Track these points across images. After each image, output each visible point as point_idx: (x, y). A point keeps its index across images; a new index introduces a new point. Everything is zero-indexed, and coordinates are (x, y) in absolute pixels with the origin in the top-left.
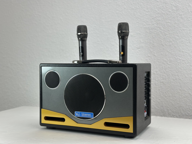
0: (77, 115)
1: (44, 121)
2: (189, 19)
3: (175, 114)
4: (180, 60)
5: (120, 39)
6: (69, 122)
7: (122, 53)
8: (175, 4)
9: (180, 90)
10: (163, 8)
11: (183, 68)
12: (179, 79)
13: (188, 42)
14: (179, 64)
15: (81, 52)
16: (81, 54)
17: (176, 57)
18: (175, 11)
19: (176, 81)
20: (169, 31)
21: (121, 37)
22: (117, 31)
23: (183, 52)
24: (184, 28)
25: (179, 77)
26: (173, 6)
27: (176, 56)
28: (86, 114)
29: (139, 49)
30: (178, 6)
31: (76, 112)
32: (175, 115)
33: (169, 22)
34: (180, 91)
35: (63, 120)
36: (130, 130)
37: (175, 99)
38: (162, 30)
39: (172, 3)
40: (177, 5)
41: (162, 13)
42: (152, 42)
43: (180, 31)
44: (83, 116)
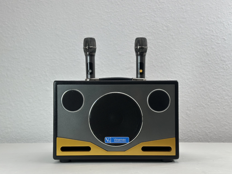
0: (108, 141)
2: (180, 40)
6: (96, 151)
7: (141, 71)
8: (166, 24)
10: (153, 27)
13: (179, 63)
16: (90, 71)
18: (166, 31)
20: (160, 51)
23: (175, 73)
24: (175, 49)
26: (164, 26)
28: (119, 140)
29: (129, 70)
30: (168, 26)
31: (106, 138)
33: (160, 42)
35: (88, 149)
38: (153, 50)
39: (163, 22)
40: (168, 25)
41: (153, 32)
43: (172, 51)
44: (115, 141)
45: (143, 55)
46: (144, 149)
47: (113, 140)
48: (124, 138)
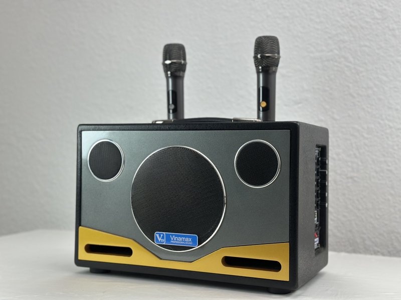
0: (159, 239)
1: (84, 256)
3: (379, 250)
4: (391, 127)
5: (258, 73)
6: (141, 258)
7: (264, 104)
8: (379, 6)
9: (391, 195)
10: (352, 14)
11: (397, 145)
12: (388, 170)
14: (387, 138)
15: (171, 102)
16: (172, 107)
17: (382, 122)
18: (379, 21)
19: (382, 174)
20: (365, 63)
21: (262, 67)
22: (252, 54)
23: (397, 110)
25: (389, 166)
26: (375, 11)
27: (382, 120)
28: (180, 239)
29: (300, 105)
30: (385, 9)
31: (157, 234)
32: (378, 252)
33: (366, 46)
34: (390, 198)
35: (127, 252)
36: (283, 275)
37: (379, 215)
38: (350, 62)
39: (374, 3)
40: (385, 7)
41: (351, 26)
42: (328, 89)
43: (391, 63)
44: (173, 242)
45: (270, 71)
46: (229, 261)
47: (168, 239)
48: (189, 237)
